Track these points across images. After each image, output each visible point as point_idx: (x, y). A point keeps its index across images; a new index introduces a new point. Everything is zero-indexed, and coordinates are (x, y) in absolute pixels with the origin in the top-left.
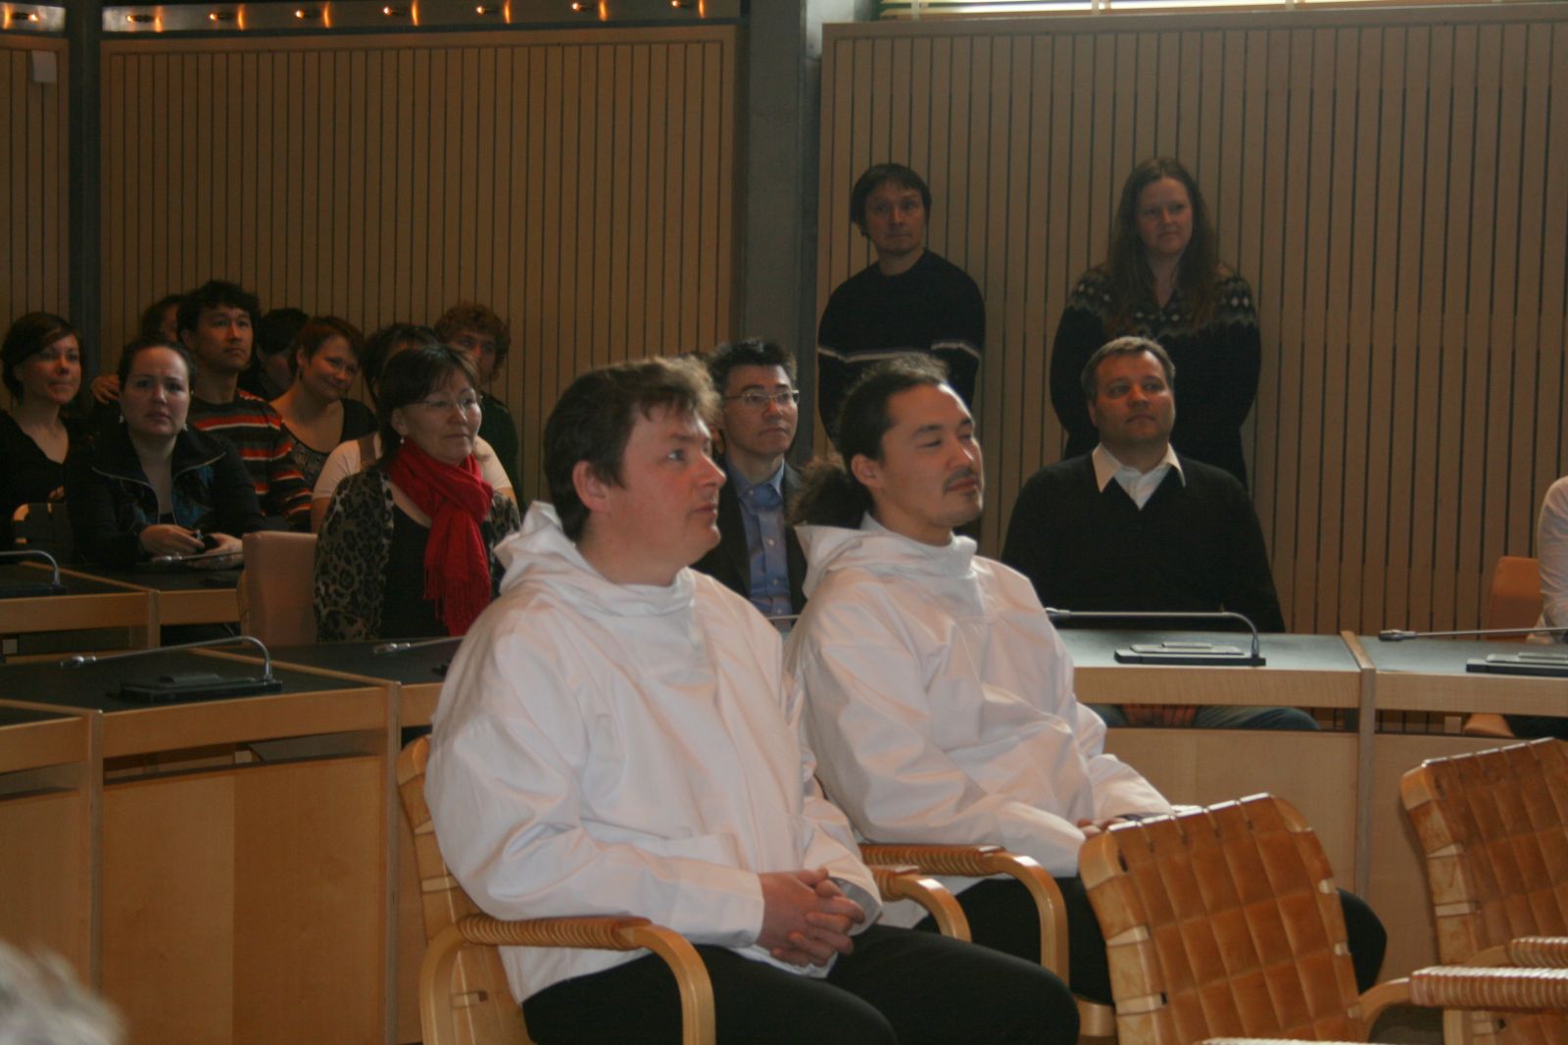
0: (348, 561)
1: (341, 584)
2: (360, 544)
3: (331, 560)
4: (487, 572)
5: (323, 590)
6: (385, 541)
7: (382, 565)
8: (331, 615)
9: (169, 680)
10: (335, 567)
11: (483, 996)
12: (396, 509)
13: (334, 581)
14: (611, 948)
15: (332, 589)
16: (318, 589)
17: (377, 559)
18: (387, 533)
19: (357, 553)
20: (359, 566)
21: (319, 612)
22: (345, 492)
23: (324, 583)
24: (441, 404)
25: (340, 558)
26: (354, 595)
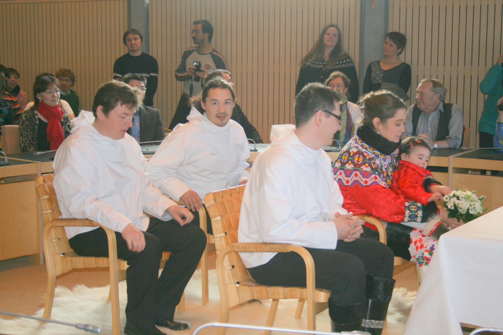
0: (28, 132)
1: (26, 138)
2: (30, 128)
3: (23, 132)
4: (63, 134)
5: (21, 139)
6: (36, 127)
7: (36, 133)
8: (24, 146)
10: (24, 134)
11: (59, 239)
12: (39, 118)
13: (24, 137)
14: (90, 226)
15: (24, 139)
16: (20, 139)
17: (35, 131)
18: (37, 124)
19: (29, 130)
20: (30, 133)
21: (21, 145)
22: (25, 114)
23: (22, 138)
24: (50, 92)
25: (25, 131)
26: (30, 140)
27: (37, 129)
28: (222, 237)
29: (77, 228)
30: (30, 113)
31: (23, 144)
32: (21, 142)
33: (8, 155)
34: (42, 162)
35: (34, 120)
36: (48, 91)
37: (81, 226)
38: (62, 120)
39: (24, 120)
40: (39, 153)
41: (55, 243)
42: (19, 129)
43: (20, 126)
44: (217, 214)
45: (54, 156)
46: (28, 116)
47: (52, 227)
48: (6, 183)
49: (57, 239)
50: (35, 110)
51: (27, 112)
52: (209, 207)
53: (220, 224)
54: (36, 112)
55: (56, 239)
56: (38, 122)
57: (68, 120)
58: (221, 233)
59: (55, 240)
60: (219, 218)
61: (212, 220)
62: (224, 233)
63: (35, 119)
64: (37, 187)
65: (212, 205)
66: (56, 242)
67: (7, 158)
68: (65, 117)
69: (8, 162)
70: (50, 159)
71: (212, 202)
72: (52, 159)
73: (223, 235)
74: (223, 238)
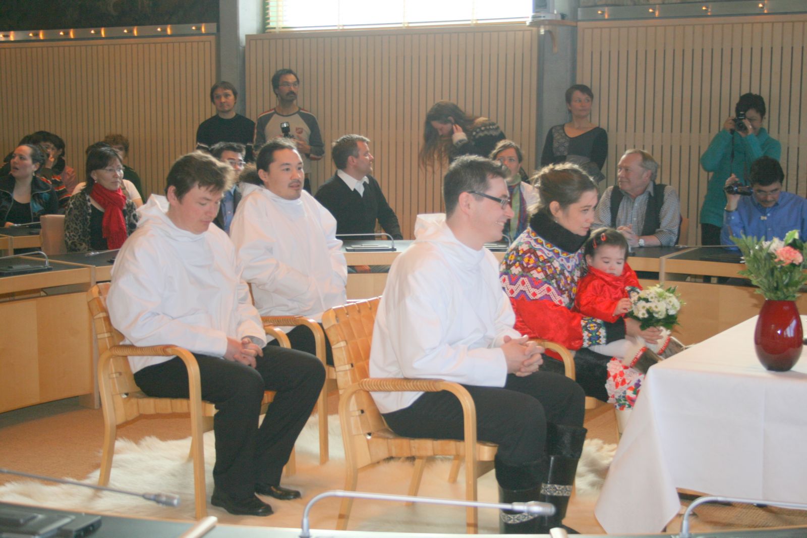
0: (76, 225)
1: (74, 232)
2: (80, 218)
3: (70, 224)
4: (125, 228)
6: (88, 217)
7: (88, 225)
8: (73, 243)
9: (11, 268)
10: (72, 227)
11: (120, 374)
12: (91, 205)
13: (72, 231)
14: (163, 355)
15: (71, 234)
16: (66, 234)
17: (86, 223)
18: (89, 214)
19: (79, 222)
20: (80, 226)
21: (67, 243)
22: (73, 200)
23: (69, 233)
24: (110, 170)
25: (73, 224)
26: (79, 236)
27: (89, 221)
28: (347, 370)
29: (145, 358)
30: (81, 199)
31: (70, 240)
32: (67, 238)
33: (49, 257)
34: (97, 266)
35: (85, 207)
36: (108, 168)
37: (150, 355)
38: (125, 208)
39: (71, 208)
40: (93, 253)
41: (115, 379)
42: (65, 221)
43: (66, 216)
44: (340, 339)
45: (114, 258)
46: (78, 203)
47: (111, 356)
48: (47, 295)
49: (118, 374)
50: (87, 194)
51: (75, 197)
52: (329, 329)
53: (344, 353)
54: (88, 197)
55: (115, 373)
56: (90, 211)
57: (133, 208)
58: (345, 364)
59: (114, 376)
60: (342, 344)
61: (333, 347)
62: (350, 366)
63: (87, 207)
64: (90, 301)
65: (333, 326)
66: (117, 377)
67: (49, 260)
68: (129, 204)
69: (50, 267)
70: (108, 262)
71: (333, 322)
72: (112, 262)
73: (348, 367)
74: (349, 373)
